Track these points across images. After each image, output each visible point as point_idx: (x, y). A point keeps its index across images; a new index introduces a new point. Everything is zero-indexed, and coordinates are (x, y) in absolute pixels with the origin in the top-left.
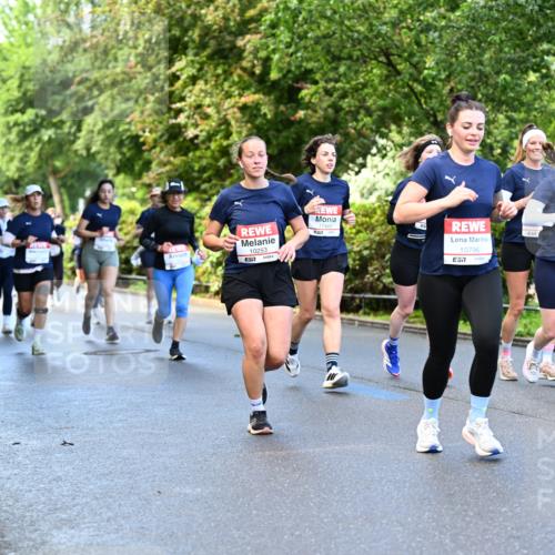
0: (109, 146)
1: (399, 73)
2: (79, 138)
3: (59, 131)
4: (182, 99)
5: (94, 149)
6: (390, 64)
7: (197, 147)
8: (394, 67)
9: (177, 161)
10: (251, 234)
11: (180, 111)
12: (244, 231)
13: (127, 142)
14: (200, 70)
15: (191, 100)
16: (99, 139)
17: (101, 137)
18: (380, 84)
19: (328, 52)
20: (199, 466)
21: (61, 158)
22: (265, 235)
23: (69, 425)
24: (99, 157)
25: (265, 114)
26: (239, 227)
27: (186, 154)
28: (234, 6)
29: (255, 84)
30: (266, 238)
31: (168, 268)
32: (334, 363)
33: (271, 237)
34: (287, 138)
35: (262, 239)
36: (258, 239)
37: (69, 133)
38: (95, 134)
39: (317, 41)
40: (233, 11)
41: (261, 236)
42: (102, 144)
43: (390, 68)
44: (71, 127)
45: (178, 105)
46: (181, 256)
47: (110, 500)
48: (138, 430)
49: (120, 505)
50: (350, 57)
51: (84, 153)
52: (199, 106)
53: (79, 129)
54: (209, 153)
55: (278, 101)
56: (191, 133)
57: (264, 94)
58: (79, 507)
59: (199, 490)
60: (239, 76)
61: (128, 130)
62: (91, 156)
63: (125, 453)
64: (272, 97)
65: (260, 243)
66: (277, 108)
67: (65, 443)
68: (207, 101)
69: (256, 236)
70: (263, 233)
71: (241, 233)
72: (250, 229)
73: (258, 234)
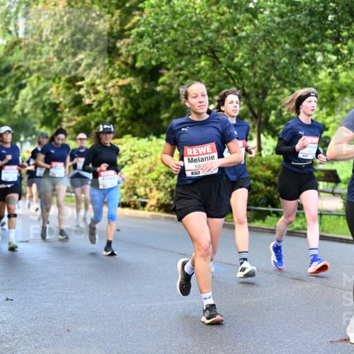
0: (36, 109)
1: (220, 63)
2: (16, 104)
3: (4, 99)
4: (83, 79)
5: (26, 111)
6: (215, 57)
7: (92, 110)
8: (217, 59)
9: (79, 119)
10: (195, 154)
11: (81, 87)
12: (189, 151)
13: (48, 107)
15: (87, 80)
16: (29, 104)
17: (32, 103)
18: (209, 70)
19: (176, 50)
20: (93, 314)
21: (5, 116)
22: (207, 153)
23: (11, 288)
24: (30, 116)
25: (135, 90)
26: (185, 147)
27: (85, 114)
28: (116, 20)
29: (129, 70)
30: (207, 156)
31: (101, 187)
32: (245, 259)
33: (211, 155)
34: (150, 104)
35: (204, 157)
36: (200, 157)
37: (10, 101)
38: (28, 101)
39: (169, 43)
40: (115, 23)
41: (203, 154)
42: (32, 108)
43: (215, 60)
44: (11, 97)
45: (80, 83)
46: (111, 178)
47: (37, 336)
48: (54, 291)
49: (43, 339)
50: (190, 53)
51: (20, 113)
52: (93, 84)
53: (17, 98)
54: (100, 114)
55: (144, 80)
56: (87, 101)
57: (135, 77)
58: (16, 340)
59: (94, 329)
60: (119, 65)
61: (48, 99)
62: (25, 115)
63: (46, 306)
64: (140, 78)
65: (203, 160)
66: (143, 85)
67: (7, 299)
68: (98, 81)
69: (199, 155)
70: (204, 152)
71: (187, 152)
72: (194, 149)
73: (201, 153)
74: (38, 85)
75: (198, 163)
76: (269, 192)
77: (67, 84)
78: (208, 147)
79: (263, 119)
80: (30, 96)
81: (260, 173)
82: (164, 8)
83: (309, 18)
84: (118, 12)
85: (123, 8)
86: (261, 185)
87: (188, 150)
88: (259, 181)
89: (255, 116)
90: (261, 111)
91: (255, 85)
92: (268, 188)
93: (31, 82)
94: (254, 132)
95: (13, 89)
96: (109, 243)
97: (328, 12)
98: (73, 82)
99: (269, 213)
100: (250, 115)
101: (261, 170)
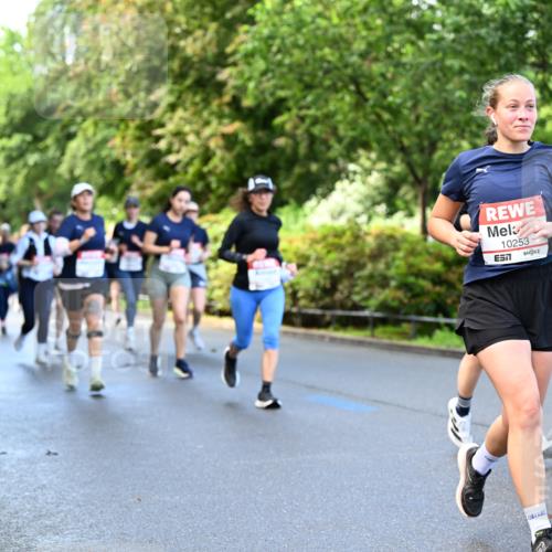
0: (92, 170)
1: (366, 100)
2: (63, 162)
3: (44, 156)
4: (162, 125)
5: (77, 173)
6: (359, 93)
7: (176, 173)
8: (362, 94)
9: (158, 186)
10: (501, 218)
11: (160, 137)
12: (490, 212)
13: (109, 167)
14: (179, 98)
15: (170, 127)
16: (81, 164)
17: (85, 161)
19: (301, 81)
20: (177, 475)
21: (45, 180)
22: (525, 217)
23: (53, 436)
25: (243, 141)
27: (166, 179)
31: (252, 287)
36: (513, 224)
37: (53, 158)
38: (79, 159)
40: (210, 44)
41: (518, 218)
42: (85, 168)
43: (359, 96)
44: (55, 152)
45: (159, 132)
46: (270, 273)
47: (93, 507)
49: (102, 512)
50: (321, 85)
51: (67, 176)
52: (180, 133)
53: (63, 154)
56: (172, 159)
58: (62, 514)
59: (177, 498)
60: (219, 106)
61: (109, 155)
62: (75, 180)
66: (255, 134)
67: (49, 453)
68: (187, 128)
69: (511, 220)
70: (521, 214)
71: (485, 216)
72: (500, 209)
73: (513, 216)
74: (95, 134)
75: (508, 237)
76: (439, 294)
77: (138, 133)
78: (527, 204)
79: (429, 186)
80: (83, 150)
81: (425, 266)
82: (285, 17)
83: (500, 33)
84: (213, 26)
85: (221, 20)
86: (426, 284)
87: (488, 209)
88: (424, 277)
89: (418, 182)
90: (427, 172)
91: (419, 135)
92: (438, 289)
93: (85, 130)
94: (416, 204)
95: (58, 141)
96: (266, 387)
97: (527, 25)
98: (147, 129)
99: (438, 326)
100: (411, 178)
101: (427, 261)
